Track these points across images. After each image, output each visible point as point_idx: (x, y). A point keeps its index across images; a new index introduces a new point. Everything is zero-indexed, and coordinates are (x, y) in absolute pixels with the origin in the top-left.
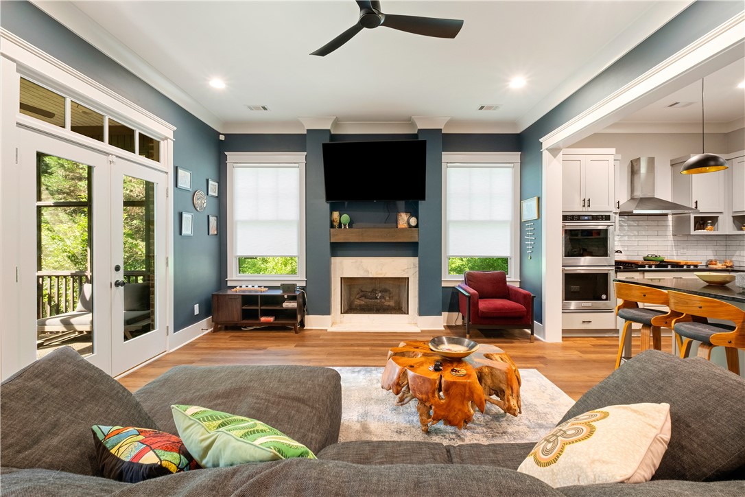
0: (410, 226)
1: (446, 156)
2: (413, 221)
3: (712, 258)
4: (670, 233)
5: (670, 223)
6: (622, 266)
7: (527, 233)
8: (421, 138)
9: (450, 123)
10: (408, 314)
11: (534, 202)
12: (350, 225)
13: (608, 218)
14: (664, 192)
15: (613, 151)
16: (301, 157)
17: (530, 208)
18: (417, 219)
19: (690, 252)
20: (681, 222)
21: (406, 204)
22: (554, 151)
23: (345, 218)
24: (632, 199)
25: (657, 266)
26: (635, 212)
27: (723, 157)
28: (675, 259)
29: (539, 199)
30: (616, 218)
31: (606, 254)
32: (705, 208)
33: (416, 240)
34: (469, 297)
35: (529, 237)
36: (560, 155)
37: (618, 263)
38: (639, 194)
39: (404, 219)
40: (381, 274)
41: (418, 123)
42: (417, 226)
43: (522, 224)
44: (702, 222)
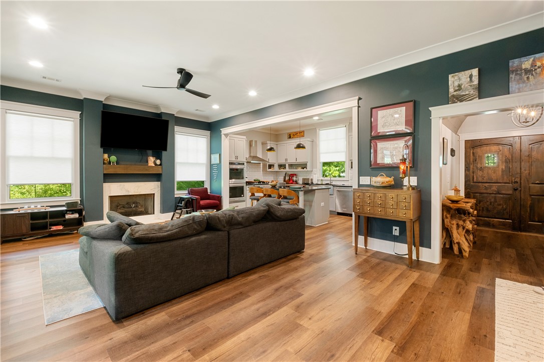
0: (156, 164)
1: (177, 128)
2: (158, 162)
3: (273, 180)
4: (261, 170)
5: (261, 166)
6: (248, 183)
7: (214, 169)
8: (164, 118)
9: (179, 112)
10: (154, 214)
11: (217, 156)
12: (117, 163)
13: (243, 164)
14: (260, 155)
15: (245, 137)
16: (77, 114)
17: (215, 159)
18: (161, 160)
19: (267, 178)
20: (264, 166)
21: (153, 152)
22: (226, 135)
23: (113, 158)
24: (250, 156)
25: (258, 183)
26: (252, 162)
27: (275, 148)
28: (263, 180)
29: (220, 155)
30: (245, 164)
31: (243, 178)
32: (271, 162)
33: (161, 172)
34: (196, 200)
35: (215, 172)
36: (228, 137)
37: (247, 182)
38: (252, 155)
39: (151, 160)
40: (137, 192)
41: (162, 109)
42: (160, 165)
43: (211, 165)
44: (270, 166)
